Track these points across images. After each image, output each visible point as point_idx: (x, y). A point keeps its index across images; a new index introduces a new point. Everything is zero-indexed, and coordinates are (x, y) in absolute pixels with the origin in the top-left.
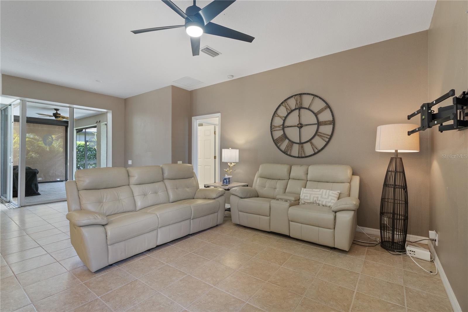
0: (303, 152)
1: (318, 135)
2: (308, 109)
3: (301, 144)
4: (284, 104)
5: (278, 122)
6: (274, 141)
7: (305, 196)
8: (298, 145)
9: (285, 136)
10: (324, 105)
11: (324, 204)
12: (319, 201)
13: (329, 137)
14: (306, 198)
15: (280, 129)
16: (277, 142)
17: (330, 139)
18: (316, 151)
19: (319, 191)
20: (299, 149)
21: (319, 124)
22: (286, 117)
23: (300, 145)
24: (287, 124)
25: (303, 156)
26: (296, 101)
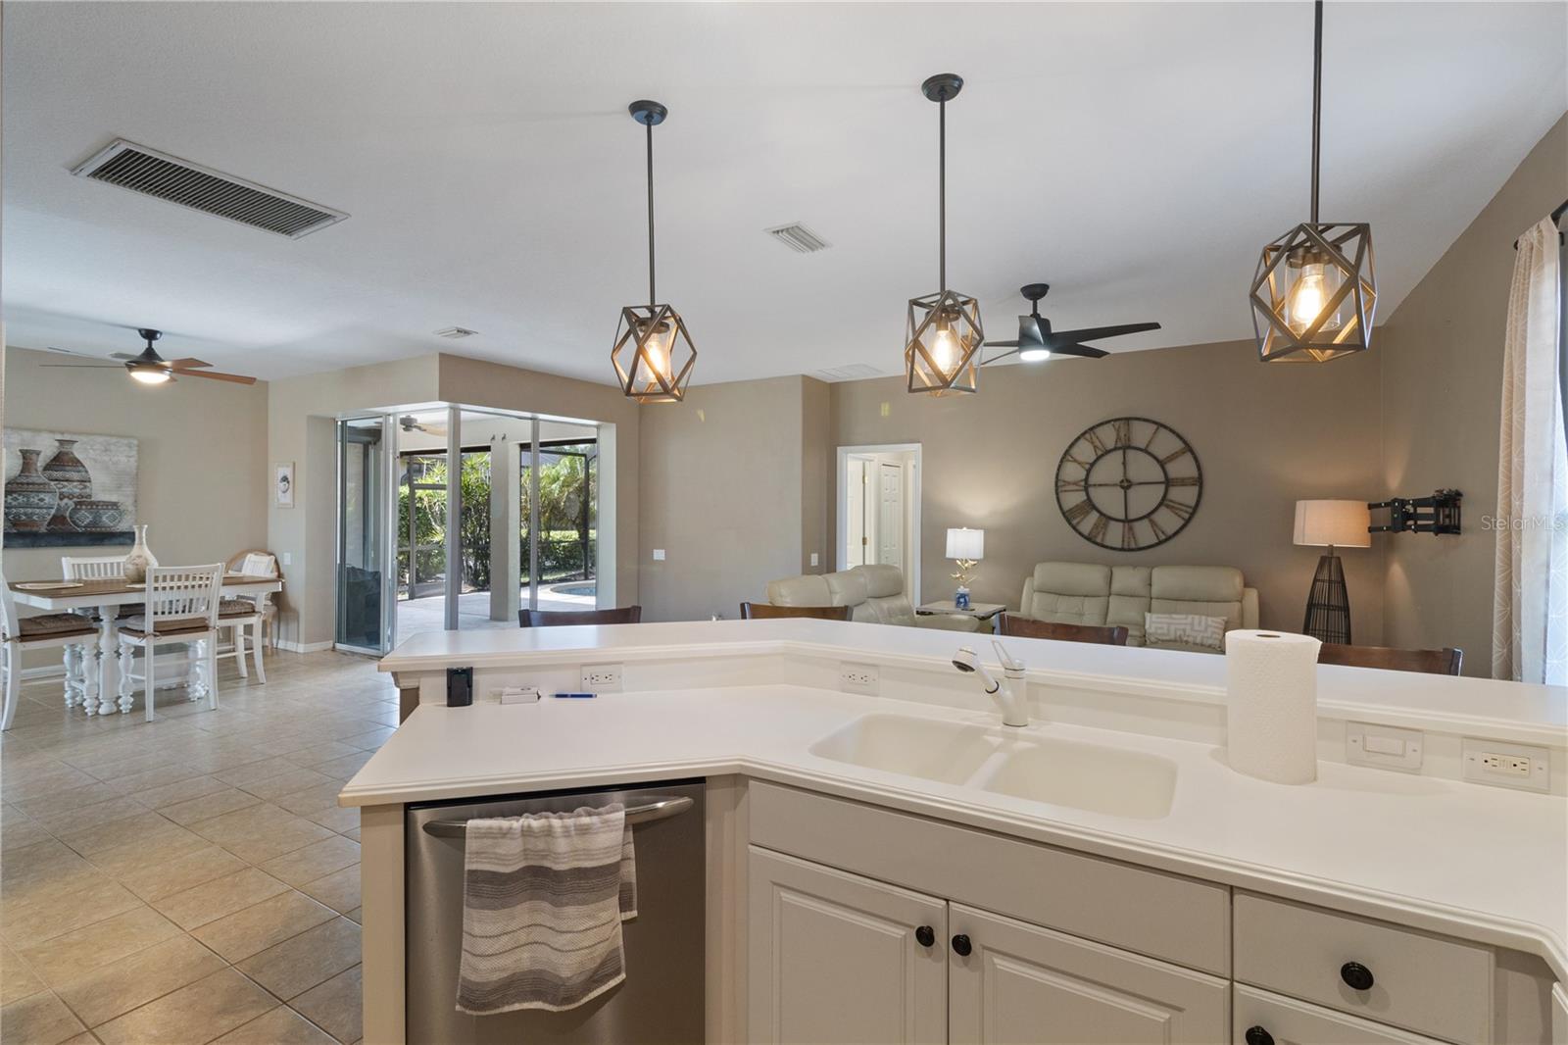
0: (1132, 539)
1: (1168, 506)
2: (1145, 451)
3: (1127, 521)
4: (1087, 436)
5: (1074, 473)
6: (1064, 514)
7: (1156, 628)
8: (1121, 524)
9: (1090, 505)
10: (1179, 445)
11: (1198, 641)
12: (1188, 636)
13: (1190, 510)
14: (1159, 631)
15: (1077, 488)
16: (1069, 516)
17: (1192, 515)
18: (1163, 537)
19: (1186, 619)
20: (1124, 532)
21: (1168, 482)
22: (1092, 465)
23: (1126, 524)
24: (1093, 480)
25: (1133, 546)
26: (1118, 431)
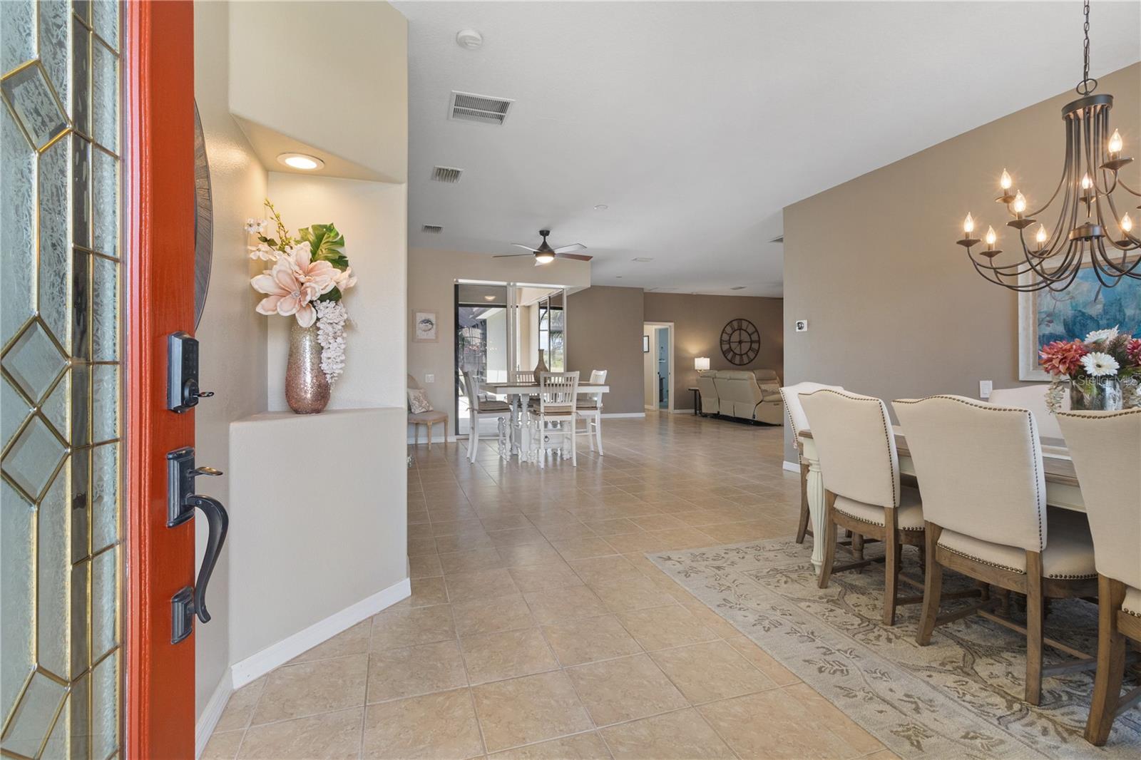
0: (742, 361)
1: (751, 350)
2: (745, 331)
3: (741, 355)
4: (730, 324)
5: (726, 337)
9: (730, 349)
10: (754, 329)
13: (757, 351)
15: (727, 343)
16: (724, 353)
18: (750, 360)
20: (740, 359)
21: (751, 342)
24: (731, 340)
25: (742, 364)
26: (738, 324)
